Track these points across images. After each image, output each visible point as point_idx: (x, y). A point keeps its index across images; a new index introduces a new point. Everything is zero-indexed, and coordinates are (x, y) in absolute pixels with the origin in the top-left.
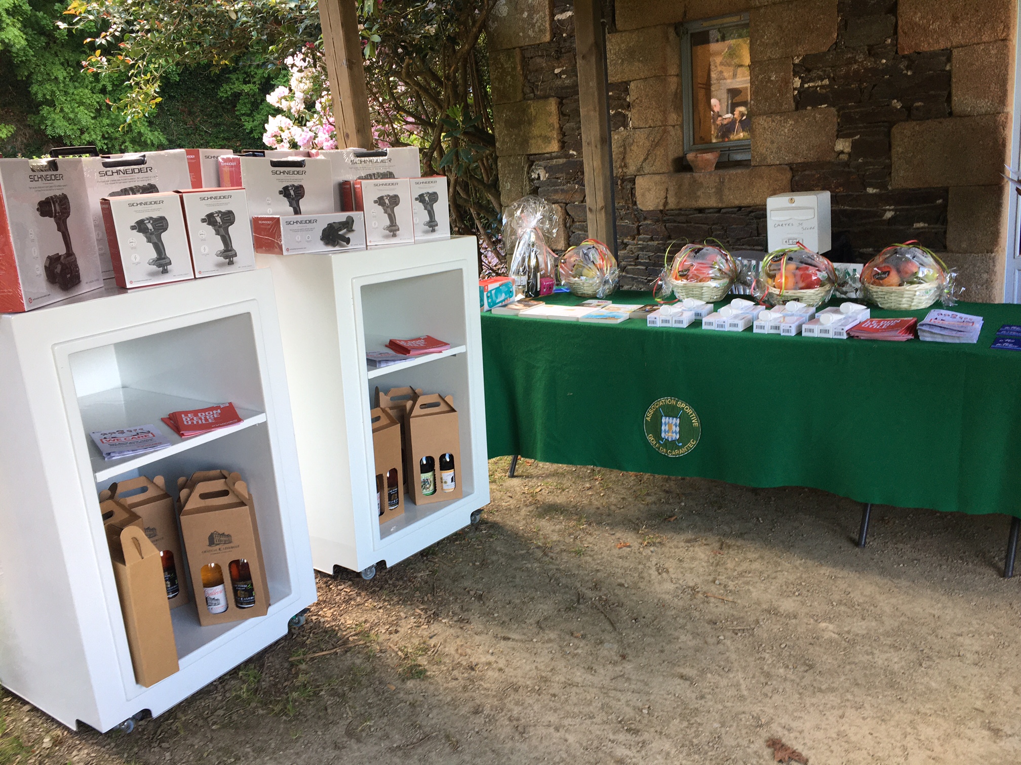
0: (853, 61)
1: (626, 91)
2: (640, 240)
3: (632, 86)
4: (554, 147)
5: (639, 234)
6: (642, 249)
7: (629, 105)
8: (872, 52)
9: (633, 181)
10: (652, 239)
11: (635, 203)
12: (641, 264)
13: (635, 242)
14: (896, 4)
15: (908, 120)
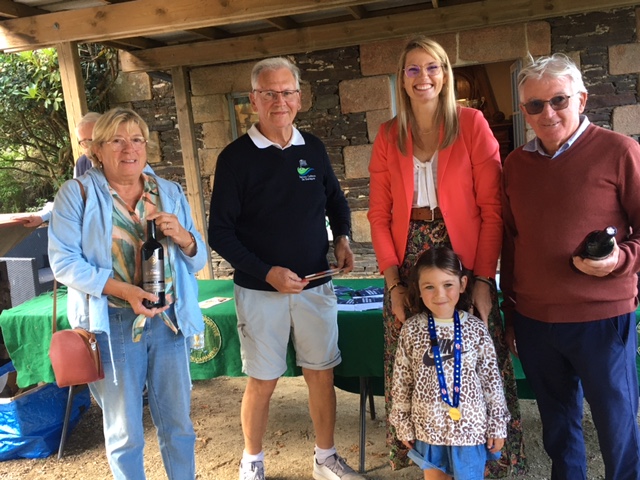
0: (321, 116)
1: (201, 128)
3: (204, 125)
4: (157, 159)
7: (203, 136)
8: (329, 112)
9: (208, 178)
14: (338, 90)
15: (350, 145)
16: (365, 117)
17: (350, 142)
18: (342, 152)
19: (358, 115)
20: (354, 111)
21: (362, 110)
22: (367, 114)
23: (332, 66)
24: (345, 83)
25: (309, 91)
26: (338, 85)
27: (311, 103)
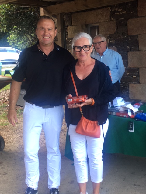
0: (119, 36)
14: (127, 23)
15: (131, 51)
16: (138, 37)
17: (131, 50)
18: (127, 54)
19: (135, 36)
20: (133, 34)
21: (136, 34)
22: (139, 36)
23: (125, 12)
24: (130, 20)
25: (115, 24)
26: (127, 21)
27: (115, 30)
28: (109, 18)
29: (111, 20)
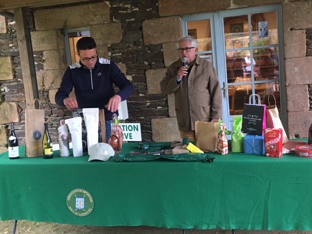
0: (129, 47)
1: (42, 54)
2: (53, 117)
3: (44, 53)
4: (11, 77)
5: (52, 114)
6: (53, 121)
7: (44, 61)
8: (135, 44)
9: (48, 92)
10: (58, 116)
11: (49, 101)
12: (54, 127)
13: (50, 118)
14: (142, 27)
15: (151, 69)
16: (162, 48)
18: (144, 74)
19: (157, 46)
20: (153, 43)
21: (159, 42)
22: (163, 45)
23: (137, 9)
24: (146, 22)
25: (121, 28)
26: (141, 23)
27: (122, 37)
28: (109, 18)
29: (112, 22)
